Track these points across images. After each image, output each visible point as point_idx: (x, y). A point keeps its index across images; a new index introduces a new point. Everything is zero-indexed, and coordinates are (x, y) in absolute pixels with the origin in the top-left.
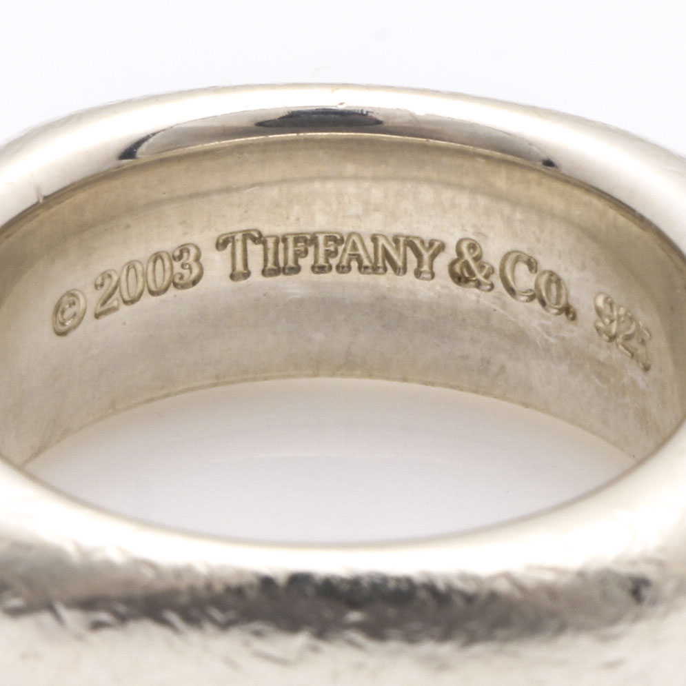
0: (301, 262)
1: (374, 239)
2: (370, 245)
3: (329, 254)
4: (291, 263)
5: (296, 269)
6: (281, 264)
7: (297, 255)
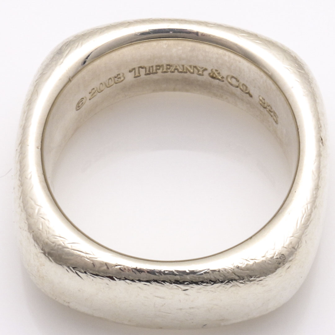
0: (158, 71)
1: (183, 66)
2: (182, 67)
3: (167, 69)
4: (154, 71)
5: (156, 73)
6: (151, 72)
7: (157, 69)
